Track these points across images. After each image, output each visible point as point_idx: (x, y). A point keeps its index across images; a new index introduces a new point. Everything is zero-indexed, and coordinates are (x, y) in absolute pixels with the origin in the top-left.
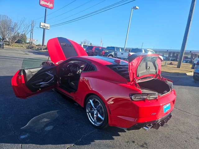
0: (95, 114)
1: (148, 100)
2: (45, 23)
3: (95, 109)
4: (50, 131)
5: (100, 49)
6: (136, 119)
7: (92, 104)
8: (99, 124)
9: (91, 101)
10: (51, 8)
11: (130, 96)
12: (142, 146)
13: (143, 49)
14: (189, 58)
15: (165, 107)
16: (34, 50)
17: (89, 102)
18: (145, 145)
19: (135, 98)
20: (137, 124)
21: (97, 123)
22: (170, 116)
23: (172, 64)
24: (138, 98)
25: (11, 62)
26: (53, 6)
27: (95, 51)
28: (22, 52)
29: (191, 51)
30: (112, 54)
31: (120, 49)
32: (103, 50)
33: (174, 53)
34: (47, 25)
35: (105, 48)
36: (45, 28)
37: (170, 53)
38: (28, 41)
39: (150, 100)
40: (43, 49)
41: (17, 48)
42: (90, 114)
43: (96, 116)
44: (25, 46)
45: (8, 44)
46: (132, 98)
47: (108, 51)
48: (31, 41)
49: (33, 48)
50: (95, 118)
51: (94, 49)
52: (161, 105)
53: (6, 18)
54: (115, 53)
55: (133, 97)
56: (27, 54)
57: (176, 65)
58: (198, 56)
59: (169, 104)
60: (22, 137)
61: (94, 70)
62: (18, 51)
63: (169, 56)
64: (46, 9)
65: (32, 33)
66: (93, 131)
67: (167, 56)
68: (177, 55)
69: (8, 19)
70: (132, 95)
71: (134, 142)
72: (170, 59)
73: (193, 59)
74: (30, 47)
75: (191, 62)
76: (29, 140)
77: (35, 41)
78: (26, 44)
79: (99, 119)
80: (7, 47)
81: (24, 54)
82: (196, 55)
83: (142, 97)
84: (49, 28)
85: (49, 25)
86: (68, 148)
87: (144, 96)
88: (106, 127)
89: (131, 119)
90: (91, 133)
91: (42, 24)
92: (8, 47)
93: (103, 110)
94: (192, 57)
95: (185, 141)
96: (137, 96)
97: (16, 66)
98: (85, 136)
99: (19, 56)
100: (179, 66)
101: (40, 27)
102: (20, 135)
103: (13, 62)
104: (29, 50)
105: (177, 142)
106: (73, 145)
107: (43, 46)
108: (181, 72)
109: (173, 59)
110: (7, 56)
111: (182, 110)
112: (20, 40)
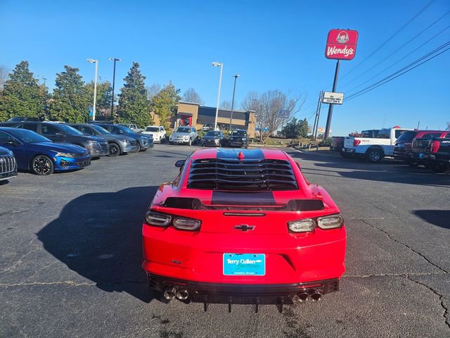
1: (178, 229)
2: (333, 92)
10: (350, 58)
26: (354, 52)
34: (336, 95)
36: (332, 102)
39: (181, 230)
49: (299, 145)
53: (278, 95)
64: (338, 63)
69: (281, 97)
74: (294, 143)
84: (341, 102)
85: (342, 95)
91: (328, 95)
101: (323, 103)
104: (289, 150)
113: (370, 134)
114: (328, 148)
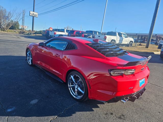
0: (76, 88)
1: (126, 75)
2: (34, 11)
3: (76, 84)
4: (35, 104)
5: (81, 33)
6: (115, 93)
7: (73, 80)
8: (79, 97)
9: (72, 77)
11: (109, 71)
12: (120, 118)
13: (117, 32)
14: (154, 40)
15: (140, 81)
16: (25, 34)
17: (70, 78)
18: (122, 117)
19: (114, 74)
20: (115, 98)
21: (78, 96)
22: (144, 90)
23: (141, 45)
24: (116, 74)
25: (5, 44)
27: (76, 34)
28: (15, 36)
29: (156, 34)
30: (91, 37)
31: (97, 32)
32: (83, 34)
33: (142, 36)
34: (35, 13)
35: (84, 32)
36: (34, 16)
37: (139, 36)
38: (20, 28)
39: (127, 75)
40: (33, 34)
41: (11, 33)
42: (71, 88)
43: (77, 90)
44: (17, 31)
45: (3, 30)
46: (110, 73)
47: (87, 35)
48: (23, 28)
49: (25, 33)
50: (76, 92)
51: (75, 33)
52: (138, 79)
53: (2, 8)
54: (93, 36)
55: (112, 73)
56: (19, 38)
57: (145, 46)
58: (162, 38)
59: (144, 79)
60: (9, 110)
61: (75, 48)
62: (12, 35)
63: (138, 39)
65: (23, 21)
66: (75, 104)
67: (136, 38)
68: (145, 38)
69: (3, 9)
70: (111, 71)
71: (112, 114)
72: (138, 41)
73: (158, 41)
74: (22, 32)
75: (156, 44)
76: (15, 113)
77: (27, 27)
78: (19, 30)
79: (79, 93)
80: (2, 32)
81: (17, 38)
82: (160, 38)
83: (120, 72)
84: (37, 16)
85: (37, 14)
86: (51, 121)
87: (123, 71)
88: (86, 100)
89: (110, 93)
90: (73, 106)
91: (32, 12)
92: (4, 32)
93: (83, 84)
94: (157, 39)
95: (159, 112)
96: (116, 71)
97: (9, 47)
98: (67, 108)
99: (12, 39)
100: (147, 47)
101: (30, 15)
102: (7, 109)
103: (7, 44)
104: (21, 35)
105: (152, 114)
106: (56, 118)
107: (32, 31)
108: (149, 52)
109: (141, 41)
110: (2, 39)
111: (153, 84)
112: (13, 27)
113: (59, 30)
114: (41, 35)
